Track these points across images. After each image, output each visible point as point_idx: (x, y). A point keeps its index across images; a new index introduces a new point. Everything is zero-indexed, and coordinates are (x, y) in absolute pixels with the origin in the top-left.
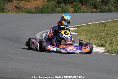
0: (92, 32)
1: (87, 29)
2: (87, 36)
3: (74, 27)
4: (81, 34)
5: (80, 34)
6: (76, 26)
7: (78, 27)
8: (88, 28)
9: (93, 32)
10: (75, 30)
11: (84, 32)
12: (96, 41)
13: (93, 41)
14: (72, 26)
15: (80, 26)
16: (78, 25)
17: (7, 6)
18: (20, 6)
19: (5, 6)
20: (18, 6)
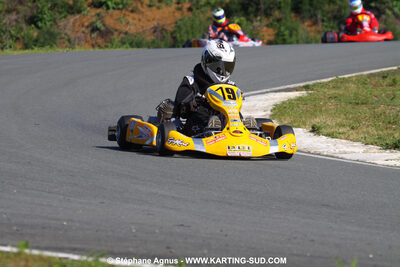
0: (358, 104)
1: (340, 95)
2: (342, 116)
3: (296, 89)
4: (323, 109)
5: (321, 111)
6: (302, 85)
7: (307, 88)
8: (341, 93)
9: (358, 102)
10: (300, 98)
11: (331, 105)
12: (373, 131)
13: (363, 132)
14: (289, 86)
15: (314, 85)
16: (308, 83)
17: (65, 26)
18: (104, 25)
19: (58, 27)
20: (99, 25)
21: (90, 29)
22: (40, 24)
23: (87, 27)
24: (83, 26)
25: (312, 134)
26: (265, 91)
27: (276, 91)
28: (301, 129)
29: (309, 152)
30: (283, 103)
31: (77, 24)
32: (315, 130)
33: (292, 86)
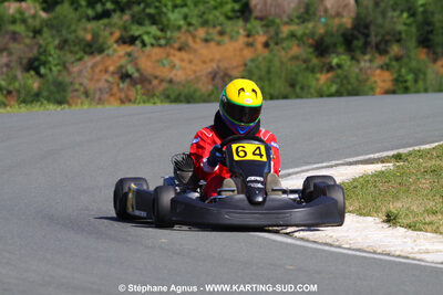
2: (438, 198)
3: (382, 160)
4: (412, 188)
5: (407, 191)
6: (391, 153)
7: (398, 157)
10: (381, 172)
11: (425, 182)
14: (372, 156)
15: (410, 154)
16: (401, 151)
17: (80, 72)
18: (138, 70)
19: (69, 73)
20: (130, 69)
21: (116, 76)
22: (43, 70)
23: (113, 73)
24: (106, 71)
25: (385, 225)
26: (333, 163)
27: (351, 164)
28: (370, 219)
29: (375, 252)
30: (354, 180)
31: (97, 70)
32: (391, 219)
33: (376, 155)
